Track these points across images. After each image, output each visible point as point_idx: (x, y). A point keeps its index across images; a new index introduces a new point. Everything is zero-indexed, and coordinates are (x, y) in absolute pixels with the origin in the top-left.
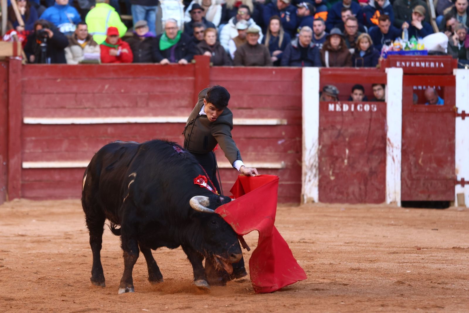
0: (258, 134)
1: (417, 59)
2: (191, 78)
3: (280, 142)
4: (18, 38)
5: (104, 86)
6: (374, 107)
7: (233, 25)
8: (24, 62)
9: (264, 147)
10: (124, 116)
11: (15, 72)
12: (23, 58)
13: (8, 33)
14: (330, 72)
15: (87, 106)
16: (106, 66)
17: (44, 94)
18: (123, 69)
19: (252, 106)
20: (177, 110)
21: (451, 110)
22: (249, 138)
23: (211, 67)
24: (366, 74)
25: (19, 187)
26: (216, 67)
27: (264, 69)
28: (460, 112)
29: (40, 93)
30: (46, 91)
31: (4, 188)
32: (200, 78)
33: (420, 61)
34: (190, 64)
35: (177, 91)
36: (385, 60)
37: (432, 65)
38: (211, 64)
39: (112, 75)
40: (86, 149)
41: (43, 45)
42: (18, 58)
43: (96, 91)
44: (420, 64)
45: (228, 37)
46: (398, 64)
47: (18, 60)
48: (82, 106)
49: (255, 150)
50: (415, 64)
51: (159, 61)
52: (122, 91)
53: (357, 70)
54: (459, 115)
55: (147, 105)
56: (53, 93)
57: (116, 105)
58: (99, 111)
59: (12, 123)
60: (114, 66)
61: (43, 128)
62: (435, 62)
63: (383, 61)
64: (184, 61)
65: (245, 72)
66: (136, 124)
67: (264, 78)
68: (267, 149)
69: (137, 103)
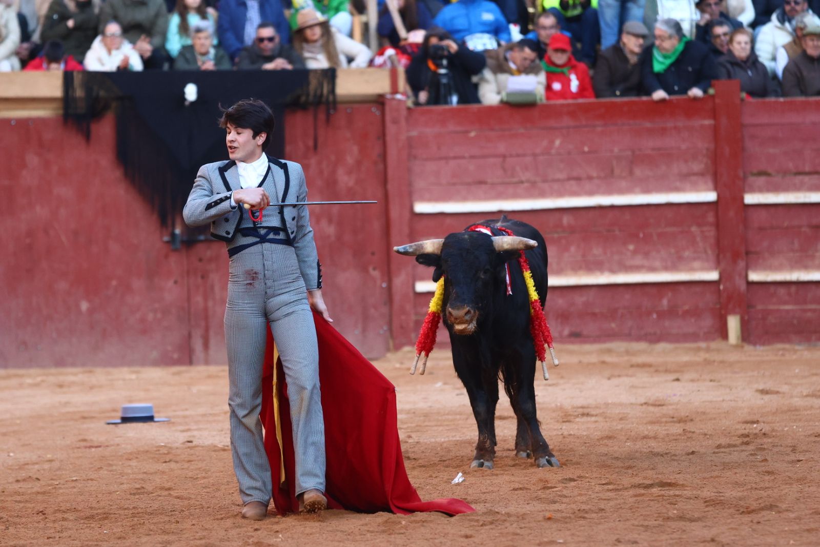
2: (708, 122)
4: (399, 61)
5: (552, 142)
7: (778, 24)
8: (410, 103)
10: (591, 193)
11: (395, 122)
12: (408, 97)
13: (381, 53)
15: (523, 179)
16: (555, 105)
17: (446, 158)
18: (586, 110)
20: (686, 180)
22: (817, 227)
23: (742, 100)
25: (412, 325)
29: (441, 158)
30: (452, 155)
31: (385, 328)
32: (724, 121)
35: (684, 147)
38: (744, 95)
39: (567, 121)
41: (443, 71)
42: (399, 96)
43: (538, 151)
47: (399, 101)
48: (515, 180)
52: (586, 149)
55: (631, 173)
56: (463, 157)
57: (575, 174)
58: (546, 186)
59: (394, 213)
60: (568, 105)
61: (448, 221)
64: (696, 92)
65: (805, 107)
66: (613, 207)
69: (612, 171)
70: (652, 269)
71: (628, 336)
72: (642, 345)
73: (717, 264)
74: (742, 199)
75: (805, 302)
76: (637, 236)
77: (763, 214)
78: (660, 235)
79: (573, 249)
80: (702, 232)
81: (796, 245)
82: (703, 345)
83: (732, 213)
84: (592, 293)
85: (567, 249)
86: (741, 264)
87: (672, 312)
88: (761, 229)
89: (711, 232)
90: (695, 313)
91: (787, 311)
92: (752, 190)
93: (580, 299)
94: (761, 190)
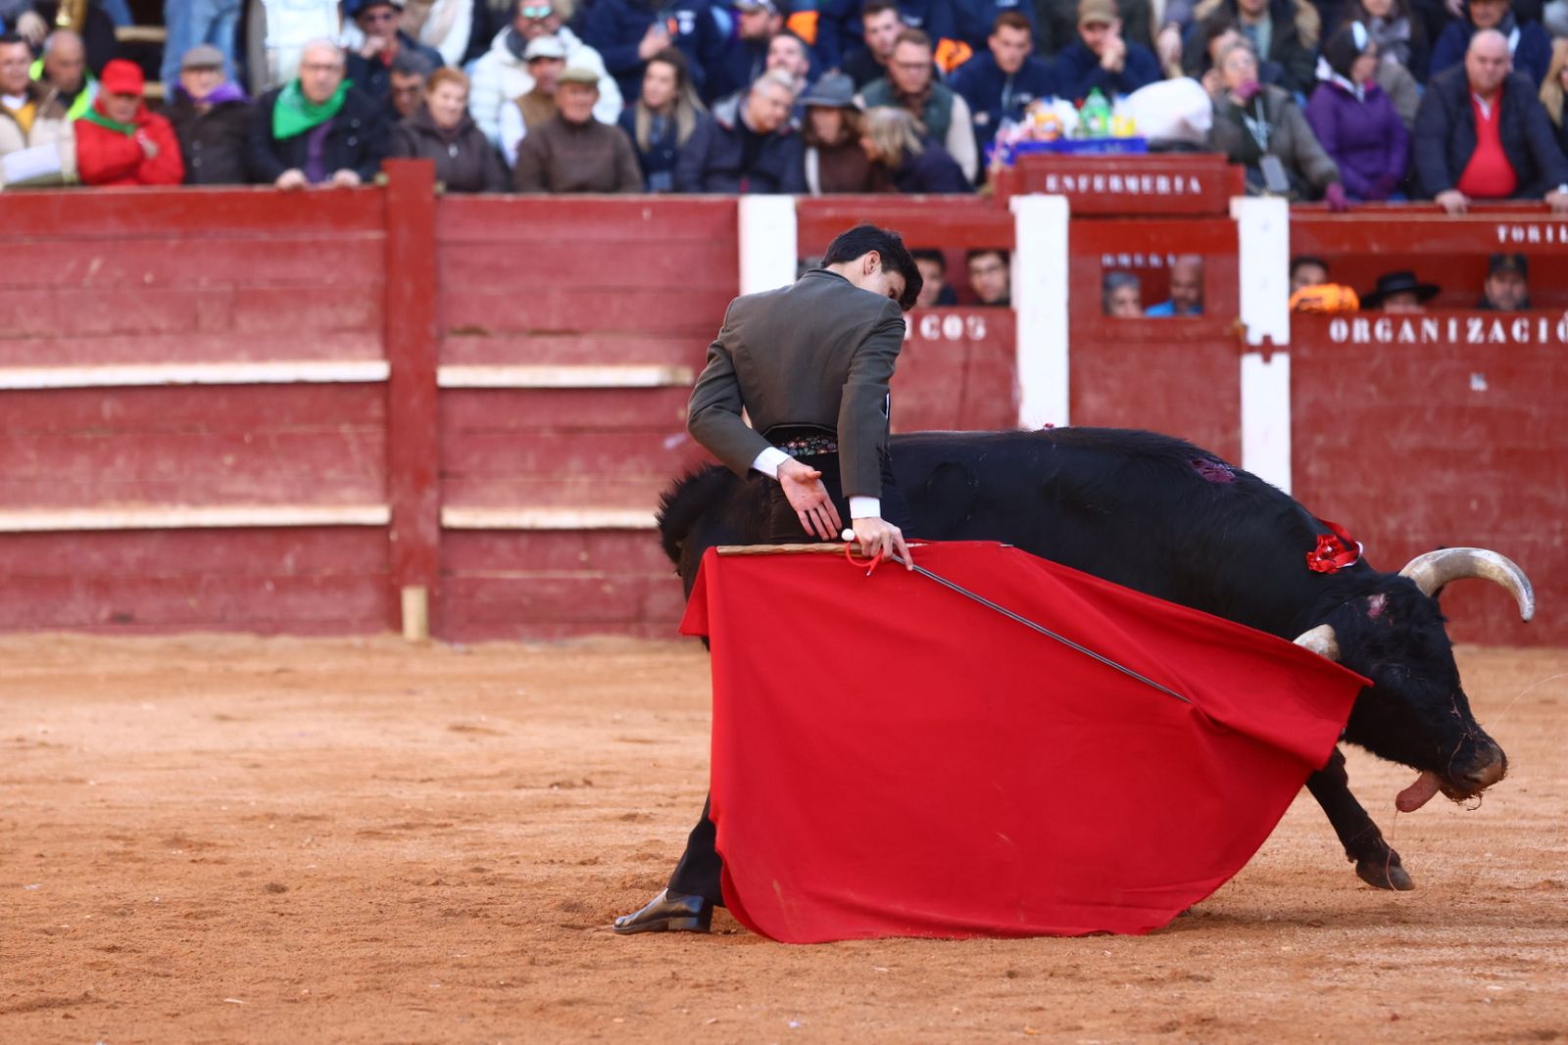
0: (599, 416)
1: (1112, 166)
2: (374, 235)
3: (671, 443)
5: (84, 265)
6: (976, 325)
9: (619, 458)
10: (156, 359)
14: (830, 212)
15: (30, 328)
16: (93, 197)
18: (150, 206)
19: (576, 325)
20: (333, 339)
21: (1227, 331)
22: (570, 431)
23: (438, 197)
24: (946, 218)
26: (458, 198)
27: (614, 204)
28: (1254, 337)
32: (404, 234)
33: (1123, 174)
34: (367, 187)
35: (330, 279)
36: (1009, 169)
37: (1163, 185)
38: (440, 187)
39: (113, 227)
40: (30, 471)
43: (59, 279)
44: (1124, 184)
45: (493, 99)
46: (1051, 182)
48: (15, 331)
49: (592, 468)
50: (1107, 184)
51: (270, 178)
52: (148, 278)
53: (920, 205)
54: (1252, 349)
55: (231, 324)
57: (127, 323)
58: (71, 345)
60: (116, 197)
62: (1171, 175)
63: (1002, 175)
64: (347, 177)
65: (551, 212)
66: (196, 387)
67: (614, 233)
68: (630, 465)
69: (196, 320)
70: (267, 501)
71: (219, 623)
72: (245, 641)
73: (387, 494)
74: (434, 376)
75: (544, 566)
76: (240, 440)
77: (472, 407)
78: (283, 439)
79: (120, 461)
80: (360, 435)
81: (531, 462)
82: (357, 640)
83: (415, 402)
84: (153, 544)
85: (108, 461)
86: (431, 495)
87: (301, 581)
88: (468, 432)
89: (375, 435)
90: (343, 582)
91: (512, 582)
92: (454, 360)
93: (131, 554)
94: (468, 360)
